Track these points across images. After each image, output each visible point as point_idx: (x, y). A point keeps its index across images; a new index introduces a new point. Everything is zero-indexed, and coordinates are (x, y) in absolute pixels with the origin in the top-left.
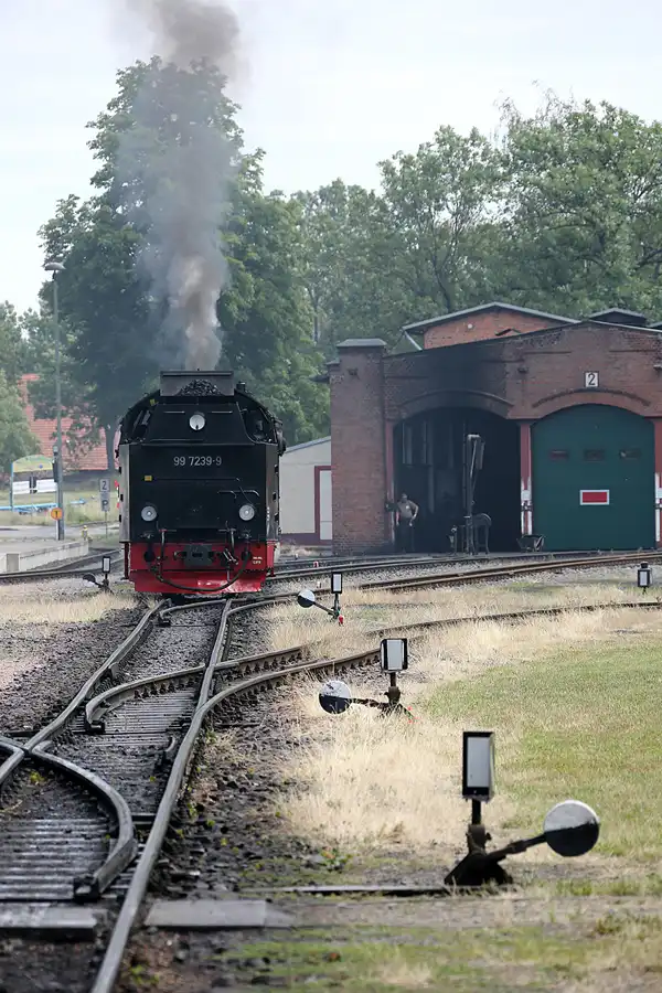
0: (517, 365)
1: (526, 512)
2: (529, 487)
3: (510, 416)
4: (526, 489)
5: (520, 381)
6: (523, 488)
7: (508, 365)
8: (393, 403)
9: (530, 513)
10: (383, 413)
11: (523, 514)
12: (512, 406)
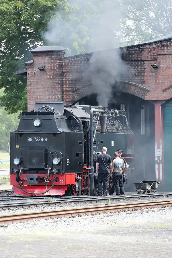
0: (153, 63)
1: (159, 164)
2: (161, 147)
3: (147, 98)
4: (159, 148)
5: (154, 74)
6: (156, 147)
7: (146, 63)
8: (69, 89)
9: (161, 165)
10: (63, 97)
11: (157, 166)
12: (148, 91)
